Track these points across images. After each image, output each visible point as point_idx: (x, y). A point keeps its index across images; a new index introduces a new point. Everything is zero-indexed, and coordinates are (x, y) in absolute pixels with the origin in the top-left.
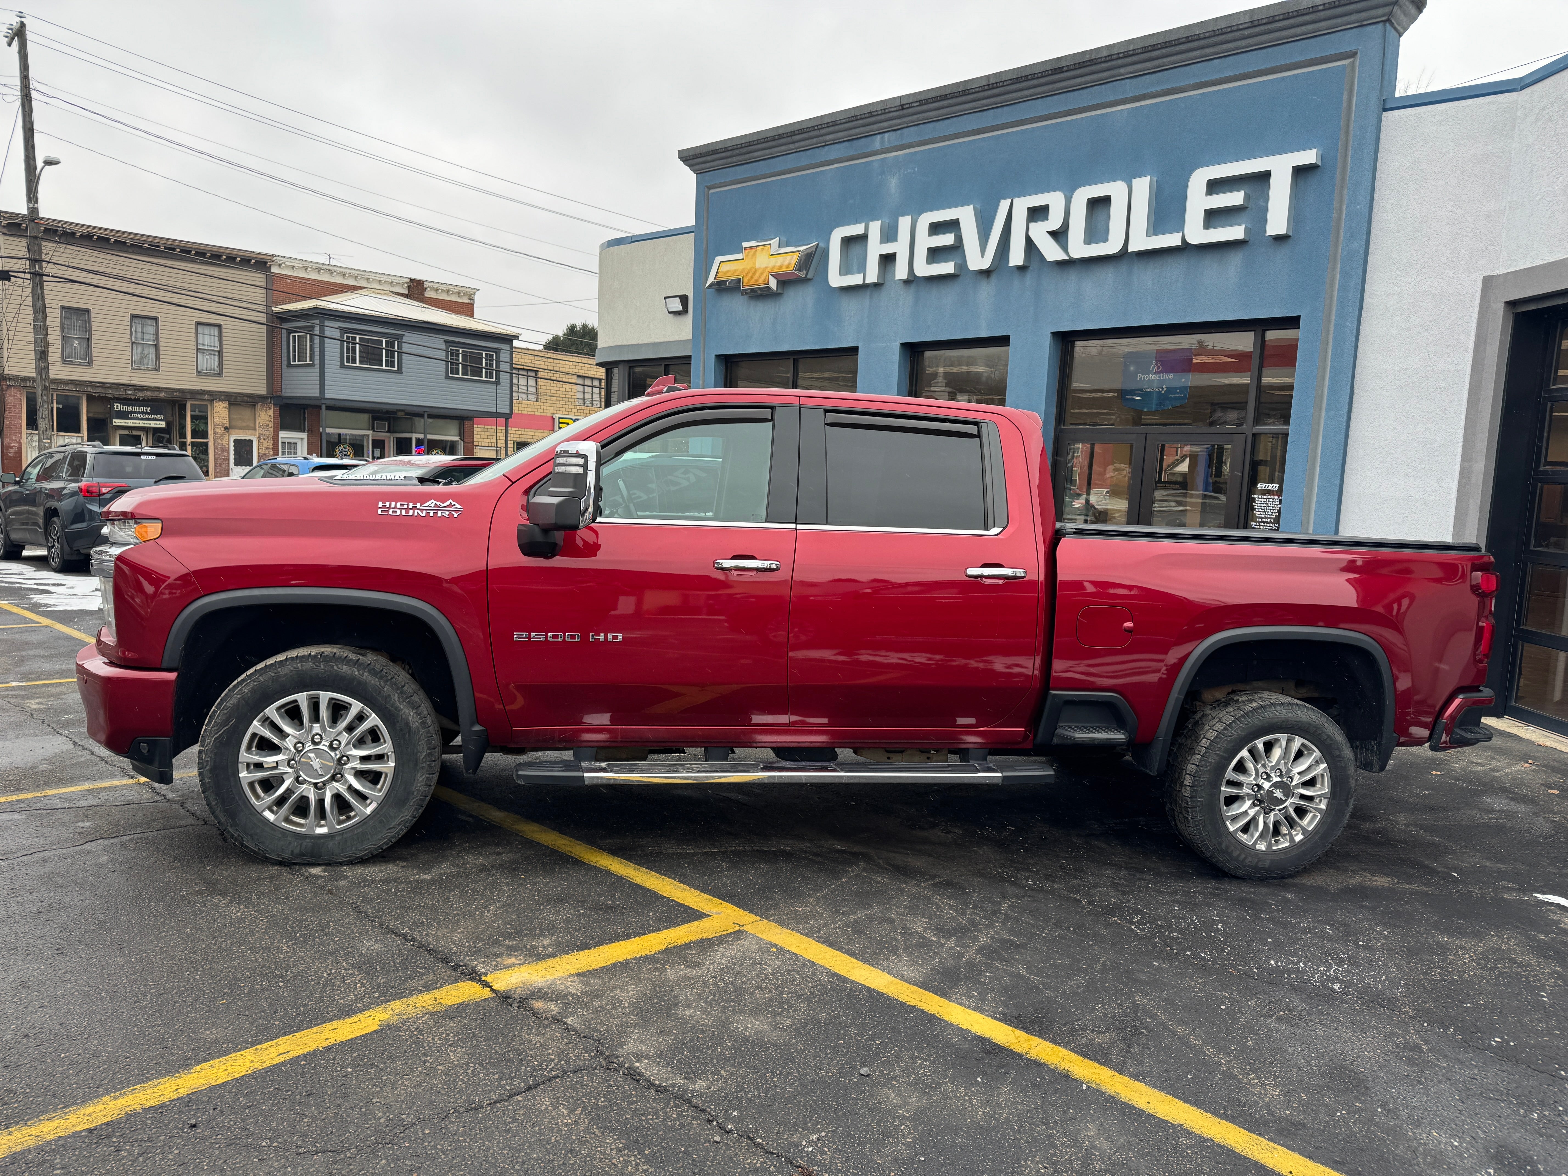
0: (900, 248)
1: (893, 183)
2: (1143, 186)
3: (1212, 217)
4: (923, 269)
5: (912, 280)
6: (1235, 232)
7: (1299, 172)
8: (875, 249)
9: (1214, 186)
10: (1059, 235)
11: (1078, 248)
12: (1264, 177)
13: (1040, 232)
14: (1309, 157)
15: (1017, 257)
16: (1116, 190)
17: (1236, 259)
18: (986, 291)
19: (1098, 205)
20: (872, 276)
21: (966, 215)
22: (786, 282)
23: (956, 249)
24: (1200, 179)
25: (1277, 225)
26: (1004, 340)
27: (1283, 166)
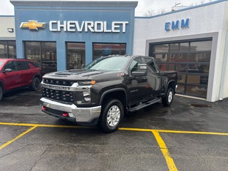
0: (65, 26)
1: (61, 15)
2: (105, 23)
3: (115, 28)
4: (69, 30)
5: (67, 31)
6: (119, 31)
7: (126, 24)
8: (59, 25)
9: (115, 24)
11: (96, 30)
12: (122, 24)
13: (90, 27)
14: (127, 22)
15: (86, 30)
16: (101, 22)
17: (118, 35)
18: (80, 35)
19: (99, 24)
20: (59, 30)
21: (77, 22)
22: (39, 28)
23: (75, 28)
24: (113, 23)
25: (124, 31)
26: (84, 43)
27: (124, 23)
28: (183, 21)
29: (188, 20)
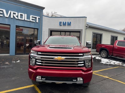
2: (26, 15)
3: (32, 19)
6: (34, 21)
7: (39, 18)
10: (17, 16)
11: (19, 18)
12: (36, 18)
13: (14, 15)
14: (39, 17)
15: (12, 17)
16: (23, 14)
17: (33, 23)
18: (6, 19)
19: (21, 15)
21: (4, 11)
23: (3, 14)
24: (31, 16)
25: (37, 21)
26: (10, 25)
27: (38, 17)
28: (68, 22)
29: (70, 22)
